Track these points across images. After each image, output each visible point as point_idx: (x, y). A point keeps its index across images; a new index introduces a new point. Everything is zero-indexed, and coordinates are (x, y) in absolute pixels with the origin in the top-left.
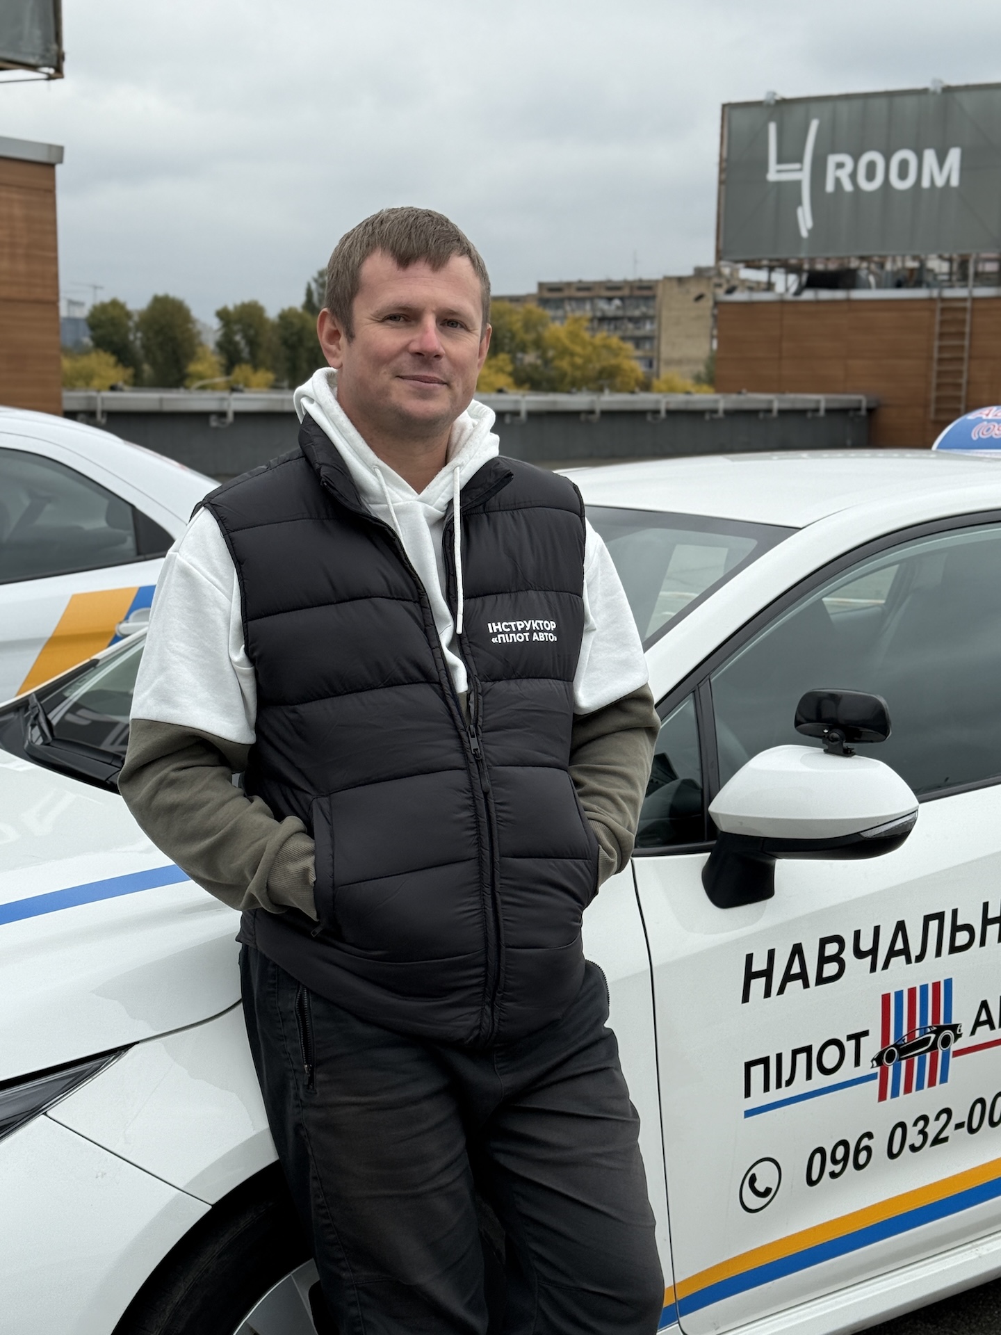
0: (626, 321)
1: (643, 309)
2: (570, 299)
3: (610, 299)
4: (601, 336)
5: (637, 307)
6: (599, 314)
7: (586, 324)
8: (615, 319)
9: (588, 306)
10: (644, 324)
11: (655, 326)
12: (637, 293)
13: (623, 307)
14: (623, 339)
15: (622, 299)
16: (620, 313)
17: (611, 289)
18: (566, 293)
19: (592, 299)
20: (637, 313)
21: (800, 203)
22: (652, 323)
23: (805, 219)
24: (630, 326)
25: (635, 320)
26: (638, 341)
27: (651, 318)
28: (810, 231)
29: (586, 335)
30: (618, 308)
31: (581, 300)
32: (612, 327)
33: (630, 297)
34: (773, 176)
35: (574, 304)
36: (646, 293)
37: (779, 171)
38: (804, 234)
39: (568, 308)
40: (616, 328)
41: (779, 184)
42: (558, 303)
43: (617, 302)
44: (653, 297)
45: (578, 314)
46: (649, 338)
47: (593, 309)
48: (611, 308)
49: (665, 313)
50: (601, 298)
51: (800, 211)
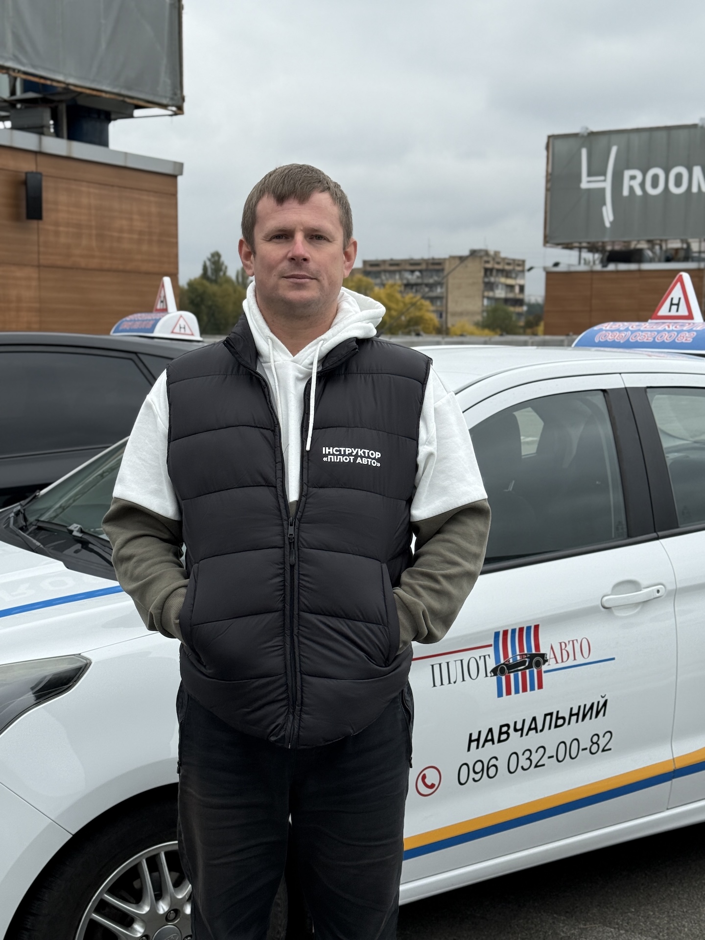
0: (423, 286)
1: (436, 278)
2: (385, 271)
3: (412, 272)
4: (409, 296)
5: (431, 277)
6: (405, 282)
7: (398, 288)
8: (416, 285)
9: (397, 277)
10: (436, 289)
11: (444, 290)
12: (431, 267)
13: (422, 277)
14: (424, 297)
15: (420, 271)
16: (419, 281)
17: (413, 265)
18: (382, 268)
19: (400, 271)
20: (431, 281)
21: (604, 204)
22: (442, 287)
23: (608, 214)
24: (427, 289)
25: (431, 286)
26: (432, 300)
27: (440, 284)
28: (611, 223)
29: (399, 296)
30: (418, 277)
31: (392, 272)
32: (414, 290)
33: (427, 270)
34: (584, 185)
35: (388, 275)
36: (437, 267)
37: (589, 182)
38: (608, 225)
39: (383, 277)
40: (417, 291)
41: (589, 190)
42: (377, 275)
43: (417, 274)
44: (442, 270)
45: (391, 282)
46: (439, 298)
47: (401, 278)
48: (413, 278)
49: (451, 281)
50: (406, 270)
51: (604, 209)
